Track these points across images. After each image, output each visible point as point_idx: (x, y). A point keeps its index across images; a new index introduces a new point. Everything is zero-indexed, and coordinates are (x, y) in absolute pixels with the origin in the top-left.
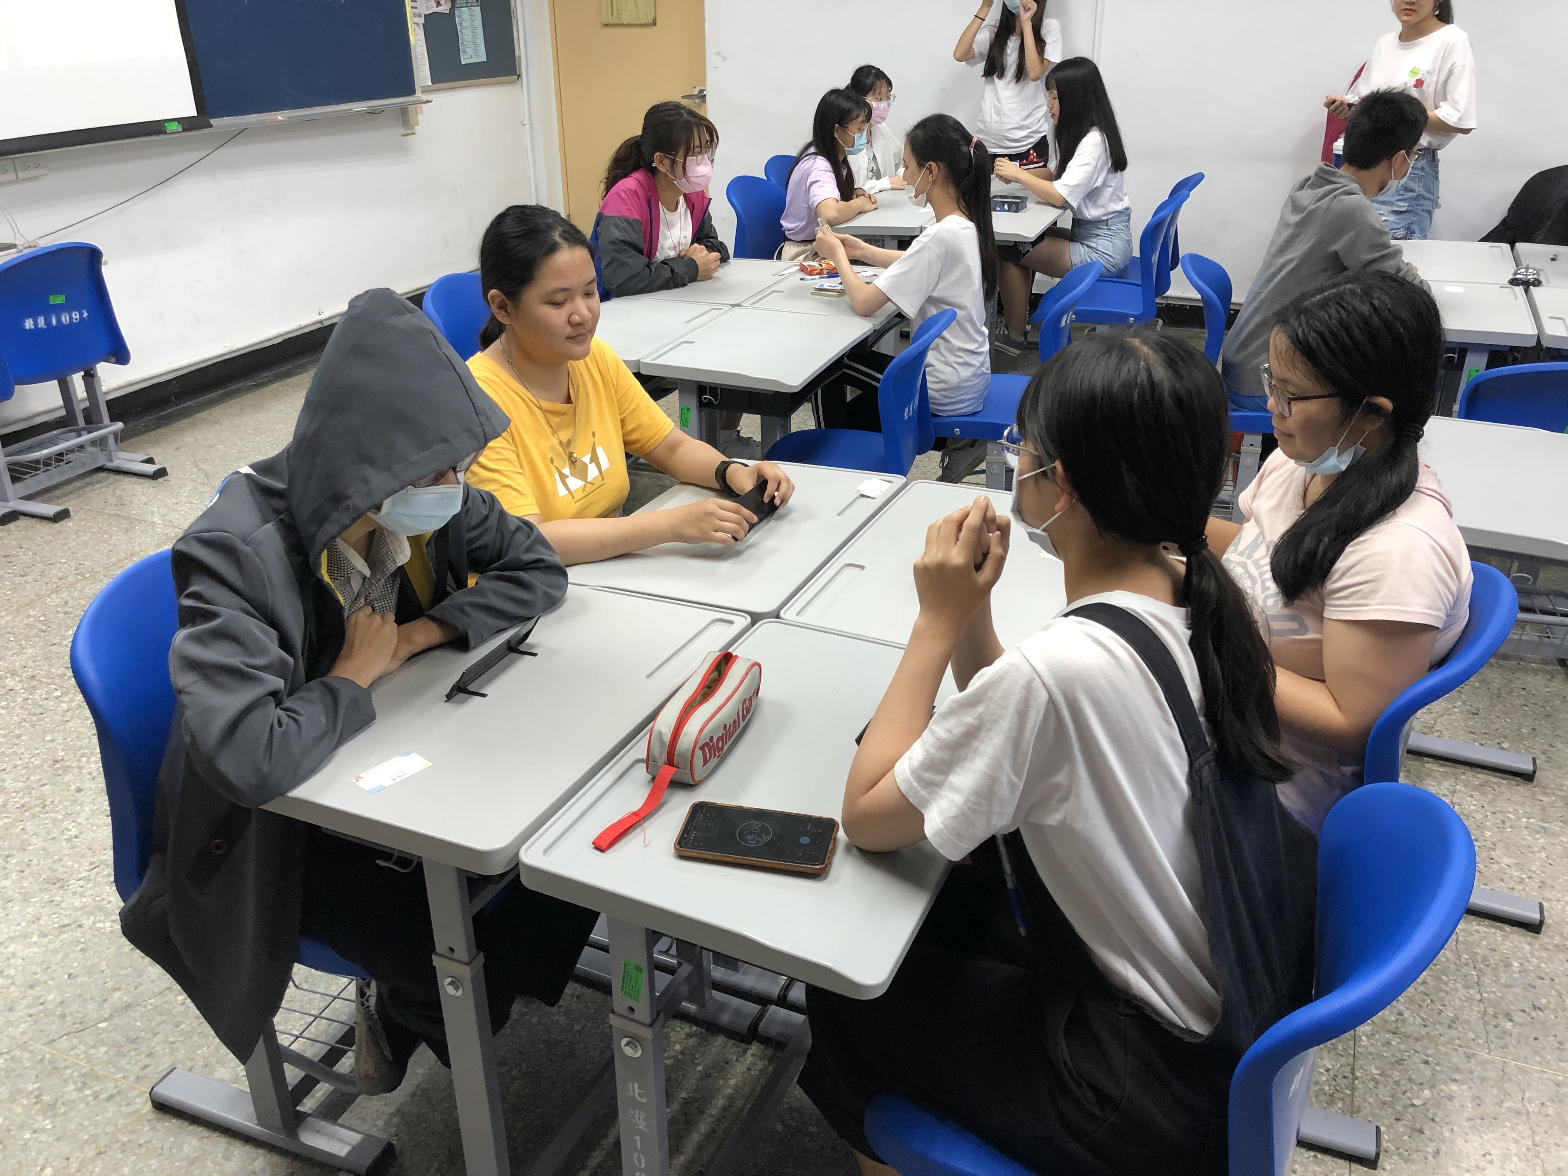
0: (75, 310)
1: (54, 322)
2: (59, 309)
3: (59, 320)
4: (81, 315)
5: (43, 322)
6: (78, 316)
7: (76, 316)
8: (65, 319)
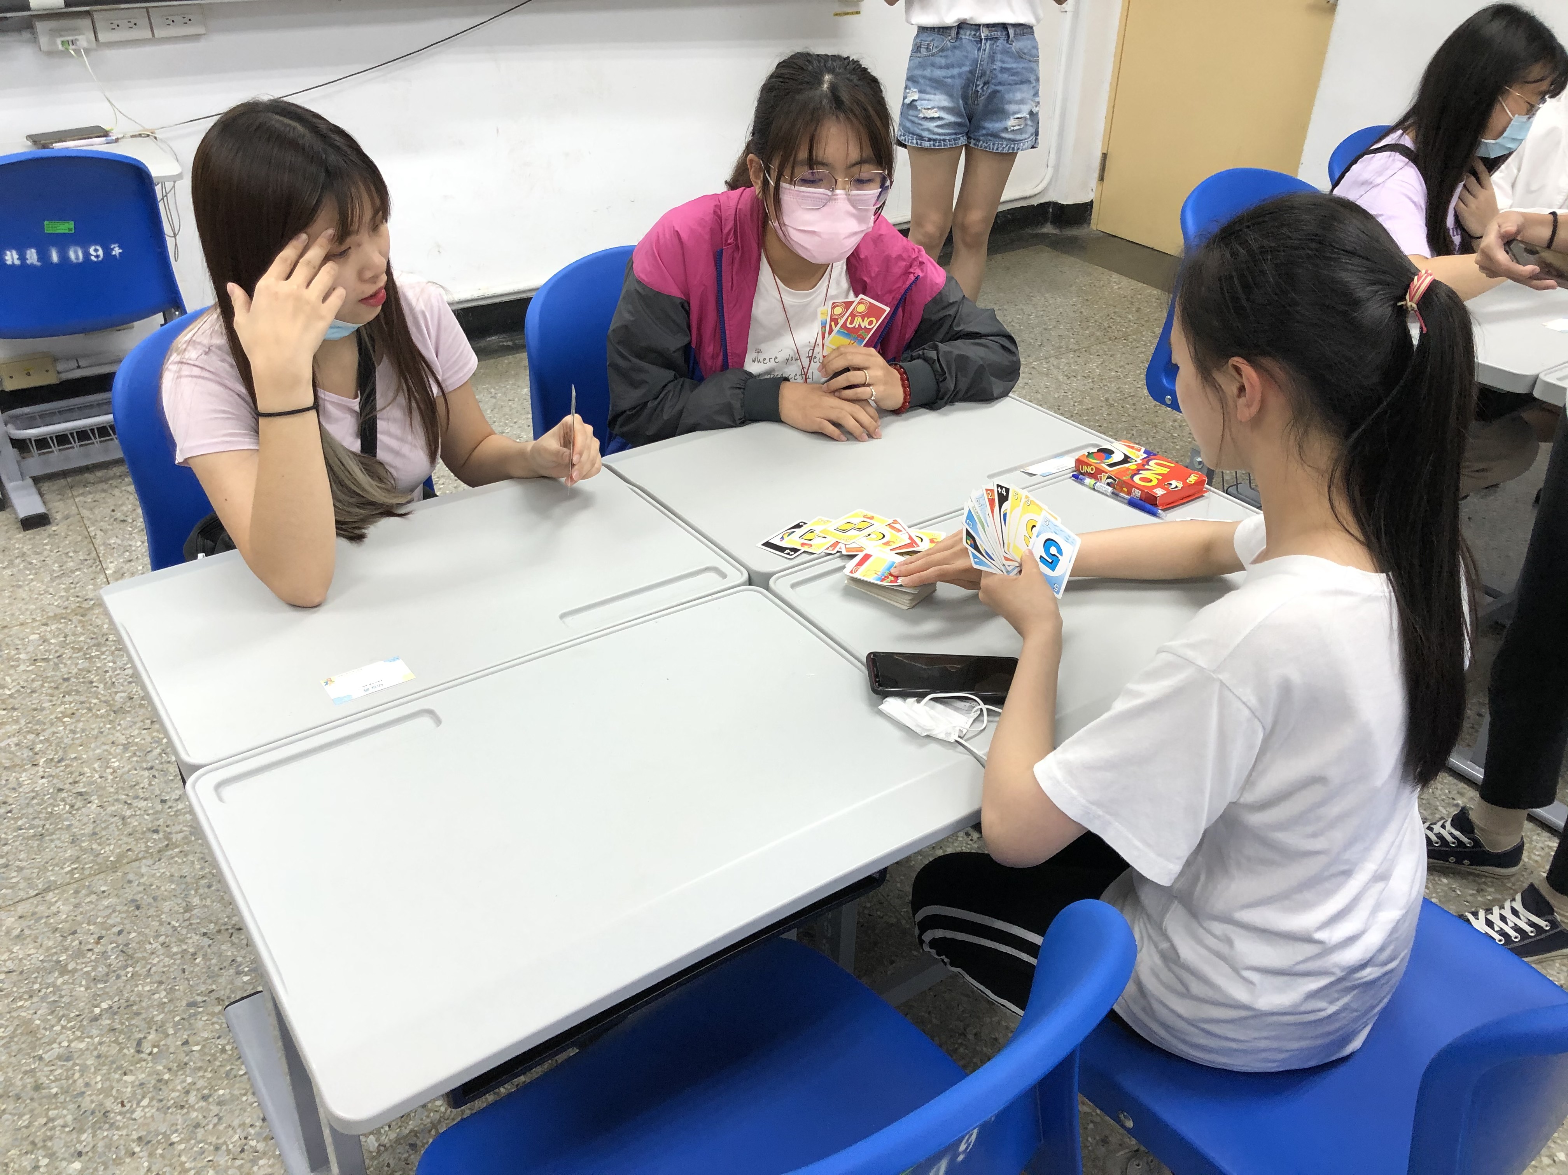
0: (96, 243)
1: (55, 257)
2: (63, 242)
3: (63, 256)
4: (107, 251)
5: (35, 257)
6: (100, 252)
7: (96, 252)
8: (75, 255)
